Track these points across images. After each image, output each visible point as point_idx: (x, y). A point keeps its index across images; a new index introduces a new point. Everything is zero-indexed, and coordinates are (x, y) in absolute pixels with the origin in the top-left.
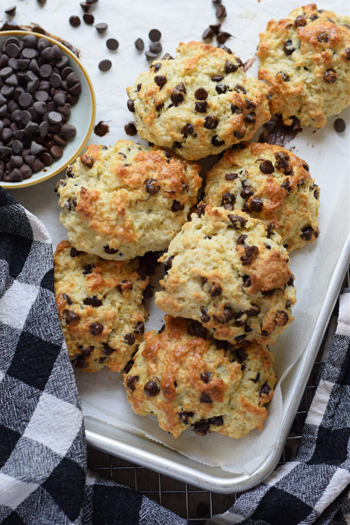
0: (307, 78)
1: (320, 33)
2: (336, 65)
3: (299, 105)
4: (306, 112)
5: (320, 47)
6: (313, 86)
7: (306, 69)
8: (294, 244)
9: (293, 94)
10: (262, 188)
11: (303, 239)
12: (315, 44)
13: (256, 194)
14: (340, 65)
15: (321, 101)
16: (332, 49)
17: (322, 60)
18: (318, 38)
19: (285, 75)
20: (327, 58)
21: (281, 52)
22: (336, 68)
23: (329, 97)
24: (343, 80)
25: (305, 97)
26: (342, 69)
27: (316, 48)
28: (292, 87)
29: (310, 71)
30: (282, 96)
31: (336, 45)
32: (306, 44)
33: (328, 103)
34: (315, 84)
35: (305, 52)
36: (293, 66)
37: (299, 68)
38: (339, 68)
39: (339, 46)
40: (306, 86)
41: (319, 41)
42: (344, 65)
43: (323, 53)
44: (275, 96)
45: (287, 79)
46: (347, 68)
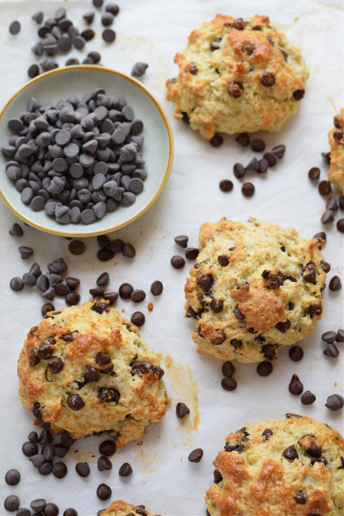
0: (213, 81)
1: (249, 43)
2: (247, 82)
3: (194, 104)
4: (197, 113)
5: (240, 55)
6: (215, 91)
7: (217, 71)
9: (191, 88)
12: (237, 51)
15: (215, 110)
16: (251, 64)
17: (235, 69)
18: (243, 47)
19: (194, 67)
20: (241, 71)
21: (206, 45)
22: (245, 85)
23: (226, 111)
24: (248, 101)
25: (202, 98)
26: (252, 90)
27: (236, 56)
28: (195, 82)
29: (220, 76)
30: (181, 87)
31: (258, 63)
32: (229, 48)
33: (221, 117)
34: (217, 90)
35: (226, 54)
36: (208, 62)
37: (211, 67)
38: (249, 87)
39: (260, 65)
40: (208, 87)
41: (242, 50)
42: (255, 86)
43: (239, 63)
44: (177, 84)
45: (194, 72)
46: (257, 91)
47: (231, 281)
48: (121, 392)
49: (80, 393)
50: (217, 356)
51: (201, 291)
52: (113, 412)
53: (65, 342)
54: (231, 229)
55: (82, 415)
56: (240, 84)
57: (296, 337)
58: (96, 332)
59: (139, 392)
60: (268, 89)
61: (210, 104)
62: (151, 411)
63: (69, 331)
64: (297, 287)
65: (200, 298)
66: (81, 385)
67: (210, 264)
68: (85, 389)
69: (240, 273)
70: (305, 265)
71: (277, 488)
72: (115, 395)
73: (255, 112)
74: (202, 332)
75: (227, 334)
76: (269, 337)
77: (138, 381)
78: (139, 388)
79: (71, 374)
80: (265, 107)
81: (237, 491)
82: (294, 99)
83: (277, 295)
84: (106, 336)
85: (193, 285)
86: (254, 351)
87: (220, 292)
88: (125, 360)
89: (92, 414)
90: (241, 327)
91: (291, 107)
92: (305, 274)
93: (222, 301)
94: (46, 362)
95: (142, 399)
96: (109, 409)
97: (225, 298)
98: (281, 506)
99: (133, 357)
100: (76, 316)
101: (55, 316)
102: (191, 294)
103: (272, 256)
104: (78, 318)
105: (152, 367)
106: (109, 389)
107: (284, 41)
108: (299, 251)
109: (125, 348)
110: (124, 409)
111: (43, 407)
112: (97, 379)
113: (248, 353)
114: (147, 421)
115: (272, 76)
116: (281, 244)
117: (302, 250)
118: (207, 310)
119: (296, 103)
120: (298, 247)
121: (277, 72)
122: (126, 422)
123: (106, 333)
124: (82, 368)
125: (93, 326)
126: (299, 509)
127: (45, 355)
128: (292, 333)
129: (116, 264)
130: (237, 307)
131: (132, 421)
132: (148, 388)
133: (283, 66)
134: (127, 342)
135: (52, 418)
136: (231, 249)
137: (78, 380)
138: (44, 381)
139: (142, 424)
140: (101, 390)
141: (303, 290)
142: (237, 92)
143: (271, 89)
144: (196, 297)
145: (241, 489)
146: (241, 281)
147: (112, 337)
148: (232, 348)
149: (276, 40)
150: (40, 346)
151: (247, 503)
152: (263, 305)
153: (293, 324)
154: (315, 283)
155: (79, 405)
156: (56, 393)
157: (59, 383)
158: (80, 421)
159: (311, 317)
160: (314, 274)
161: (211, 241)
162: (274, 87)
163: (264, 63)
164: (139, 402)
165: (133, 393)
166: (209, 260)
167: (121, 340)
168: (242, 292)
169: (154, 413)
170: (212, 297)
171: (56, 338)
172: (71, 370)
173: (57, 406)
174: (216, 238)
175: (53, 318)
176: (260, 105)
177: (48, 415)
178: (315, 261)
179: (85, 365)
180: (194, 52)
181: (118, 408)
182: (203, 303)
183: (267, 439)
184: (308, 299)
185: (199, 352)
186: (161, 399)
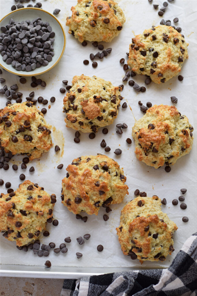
0: (85, 19)
1: (101, 5)
2: (98, 21)
3: (77, 28)
4: (77, 32)
5: (96, 10)
6: (85, 23)
7: (87, 15)
9: (76, 21)
12: (95, 8)
14: (100, 22)
15: (85, 31)
16: (100, 14)
17: (94, 15)
18: (98, 6)
19: (78, 13)
20: (96, 16)
21: (84, 4)
22: (97, 22)
23: (89, 32)
24: (98, 29)
25: (80, 26)
26: (100, 24)
27: (95, 10)
28: (77, 19)
29: (88, 17)
30: (72, 20)
31: (103, 14)
32: (93, 6)
33: (87, 34)
34: (86, 23)
35: (91, 9)
36: (84, 11)
37: (85, 13)
38: (99, 23)
39: (104, 14)
40: (82, 21)
41: (98, 7)
42: (101, 23)
43: (96, 13)
44: (71, 19)
45: (78, 15)
46: (102, 25)
47: (81, 99)
48: (33, 138)
49: (17, 136)
50: (73, 128)
51: (70, 102)
52: (29, 145)
53: (13, 115)
54: (85, 79)
55: (17, 145)
56: (95, 22)
57: (105, 124)
58: (26, 113)
59: (40, 138)
60: (106, 24)
61: (83, 29)
62: (44, 147)
63: (15, 111)
64: (107, 104)
65: (69, 104)
66: (17, 133)
67: (74, 92)
68: (19, 135)
69: (85, 96)
70: (112, 96)
72: (30, 139)
73: (100, 33)
74: (68, 118)
75: (77, 119)
76: (95, 123)
77: (40, 134)
78: (40, 137)
79: (14, 128)
80: (104, 32)
81: (73, 179)
82: (117, 30)
83: (99, 106)
84: (29, 115)
85: (67, 99)
86: (88, 127)
87: (77, 103)
88: (36, 125)
89: (21, 145)
90: (83, 117)
91: (116, 33)
92: (112, 99)
93: (77, 106)
94: (4, 122)
95: (41, 141)
96: (27, 144)
97: (78, 105)
99: (39, 124)
100: (19, 106)
101: (11, 106)
102: (65, 102)
103: (99, 91)
104: (19, 107)
105: (46, 129)
106: (28, 136)
107: (116, 6)
108: (110, 90)
109: (36, 121)
110: (34, 145)
111: (2, 141)
112: (24, 131)
113: (85, 128)
114: (42, 151)
115: (108, 20)
116: (104, 87)
117: (111, 90)
118: (71, 110)
119: (118, 32)
120: (110, 89)
121: (111, 18)
122: (34, 150)
123: (30, 114)
124: (19, 126)
125: (25, 110)
126: (96, 188)
127: (5, 119)
128: (104, 122)
129: (38, 89)
130: (82, 109)
131: (36, 150)
132: (44, 137)
133: (114, 16)
134: (38, 118)
135: (5, 145)
136: (83, 87)
137: (17, 131)
138: (3, 130)
139: (40, 152)
140: (25, 136)
141: (110, 105)
142: (94, 24)
143: (108, 25)
144: (67, 104)
145: (75, 179)
146: (85, 99)
147: (32, 115)
148: (79, 125)
149: (112, 5)
150: (3, 116)
152: (92, 109)
153: (104, 118)
154: (115, 103)
155: (16, 141)
156: (8, 135)
157: (9, 131)
158: (16, 147)
159: (112, 117)
160: (115, 100)
161: (76, 83)
162: (109, 24)
163: (106, 14)
164: (40, 142)
165: (38, 139)
166: (74, 90)
167: (35, 117)
168: (85, 103)
169: (45, 148)
170: (73, 104)
171: (10, 113)
172: (14, 126)
173: (7, 140)
174: (78, 82)
175: (10, 106)
176: (103, 31)
177: (4, 144)
178: (116, 95)
179: (20, 125)
180: (79, 7)
181: (31, 144)
182: (70, 106)
183: (88, 161)
184: (112, 109)
185: (67, 126)
186: (49, 142)
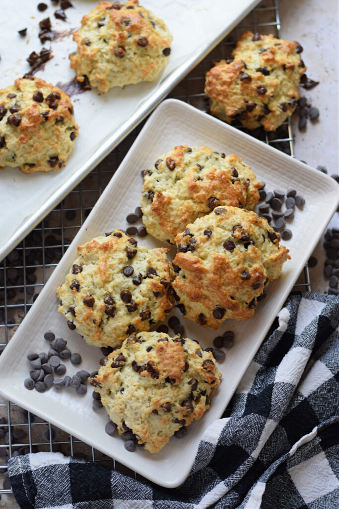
0: (102, 49)
1: (125, 18)
2: (128, 45)
3: (91, 68)
4: (94, 74)
5: (120, 27)
6: (105, 56)
7: (105, 41)
8: (40, 165)
9: (87, 56)
10: (26, 109)
11: (48, 164)
12: (117, 24)
13: (20, 112)
14: (130, 47)
15: (107, 70)
16: (129, 32)
17: (118, 37)
18: (121, 21)
19: (88, 41)
20: (122, 37)
21: (95, 25)
22: (126, 48)
23: (116, 69)
24: (130, 60)
25: (96, 62)
26: (131, 51)
27: (118, 27)
28: (89, 51)
29: (108, 44)
30: (80, 56)
31: (134, 30)
32: (111, 23)
33: (113, 74)
34: (107, 54)
35: (109, 28)
36: (97, 36)
37: (100, 39)
38: (130, 49)
39: (135, 32)
40: (99, 53)
41: (121, 23)
42: (134, 48)
43: (121, 32)
44: (77, 55)
45: (88, 44)
46: (136, 51)
56: (123, 48)
60: (143, 49)
61: (102, 65)
71: (228, 274)
73: (136, 67)
80: (143, 63)
82: (164, 55)
91: (163, 61)
98: (233, 286)
107: (151, 15)
115: (145, 39)
119: (166, 58)
121: (149, 35)
133: (153, 31)
142: (121, 53)
143: (146, 49)
149: (145, 15)
151: (209, 289)
162: (148, 47)
163: (138, 30)
176: (140, 61)
180: (86, 31)
183: (209, 237)
